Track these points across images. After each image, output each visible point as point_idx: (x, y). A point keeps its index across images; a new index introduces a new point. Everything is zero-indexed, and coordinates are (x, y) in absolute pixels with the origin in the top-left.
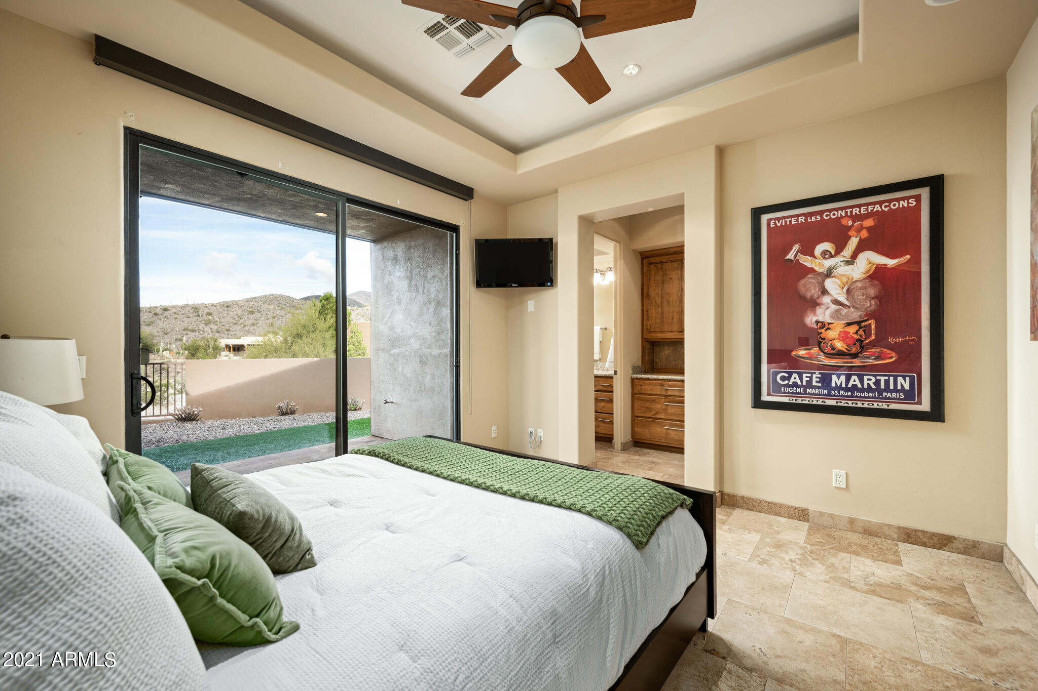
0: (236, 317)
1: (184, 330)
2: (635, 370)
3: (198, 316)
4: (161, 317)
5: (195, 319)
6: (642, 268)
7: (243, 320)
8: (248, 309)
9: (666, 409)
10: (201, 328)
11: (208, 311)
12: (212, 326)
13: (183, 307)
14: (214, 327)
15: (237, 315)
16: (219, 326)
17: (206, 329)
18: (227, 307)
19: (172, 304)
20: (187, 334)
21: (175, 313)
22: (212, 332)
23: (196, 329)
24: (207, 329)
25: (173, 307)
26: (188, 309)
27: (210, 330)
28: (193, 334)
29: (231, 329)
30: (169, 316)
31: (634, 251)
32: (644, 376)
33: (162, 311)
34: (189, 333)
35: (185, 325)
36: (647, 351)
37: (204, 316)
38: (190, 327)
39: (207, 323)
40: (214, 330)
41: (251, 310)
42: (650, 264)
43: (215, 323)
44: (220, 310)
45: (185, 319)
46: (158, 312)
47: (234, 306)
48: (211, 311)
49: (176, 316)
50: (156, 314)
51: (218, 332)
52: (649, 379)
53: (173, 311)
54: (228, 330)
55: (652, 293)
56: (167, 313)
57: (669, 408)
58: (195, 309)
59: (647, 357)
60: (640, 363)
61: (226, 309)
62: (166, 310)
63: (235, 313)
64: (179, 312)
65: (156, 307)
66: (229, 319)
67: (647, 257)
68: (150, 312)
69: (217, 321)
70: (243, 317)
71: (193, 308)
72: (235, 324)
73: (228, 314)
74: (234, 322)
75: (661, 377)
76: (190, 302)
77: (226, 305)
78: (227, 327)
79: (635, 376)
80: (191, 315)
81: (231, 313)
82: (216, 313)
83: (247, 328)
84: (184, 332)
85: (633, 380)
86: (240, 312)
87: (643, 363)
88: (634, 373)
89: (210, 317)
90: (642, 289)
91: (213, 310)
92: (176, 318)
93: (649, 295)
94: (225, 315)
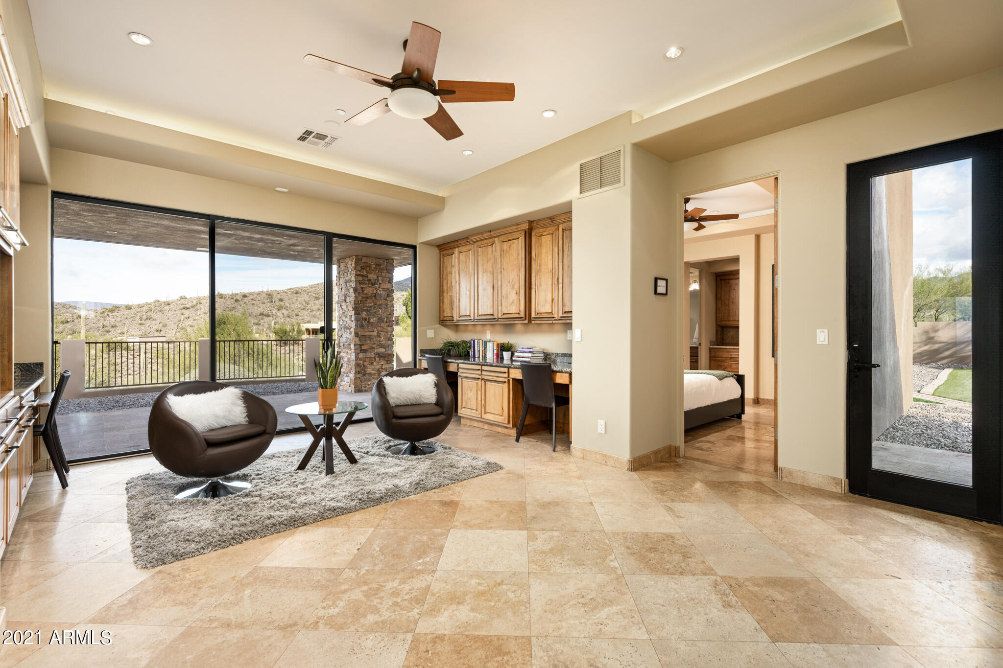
0: (304, 303)
1: (260, 315)
2: (712, 343)
3: (272, 302)
4: (241, 303)
5: (269, 304)
6: (716, 282)
7: (309, 305)
8: (314, 295)
9: (730, 366)
10: (274, 313)
11: (280, 297)
12: (284, 311)
13: (259, 294)
14: (285, 312)
15: (305, 301)
16: (290, 311)
17: (278, 314)
18: (297, 293)
19: (250, 291)
20: (262, 319)
21: (252, 299)
22: (284, 316)
23: (270, 314)
24: (280, 314)
25: (251, 294)
26: (264, 295)
27: (282, 315)
28: (268, 318)
29: (300, 314)
30: (247, 302)
31: (711, 273)
32: (717, 347)
33: (241, 297)
34: (265, 317)
35: (261, 310)
36: (719, 332)
37: (277, 302)
38: (265, 312)
39: (280, 308)
40: (285, 315)
41: (317, 296)
42: (721, 280)
43: (286, 308)
44: (290, 296)
45: (261, 305)
46: (238, 298)
47: (302, 293)
48: (282, 297)
49: (253, 302)
50: (237, 301)
51: (289, 317)
52: (720, 348)
53: (251, 297)
54: (297, 315)
55: (723, 297)
56: (246, 300)
57: (733, 365)
58: (270, 295)
59: (719, 336)
60: (714, 340)
61: (295, 295)
62: (245, 296)
63: (303, 299)
64: (255, 299)
65: (237, 294)
66: (297, 304)
67: (719, 276)
68: (232, 299)
69: (287, 307)
70: (310, 302)
71: (267, 294)
72: (303, 309)
73: (297, 300)
74: (303, 307)
75: (727, 347)
76: (265, 290)
77: (295, 292)
78: (296, 311)
79: (711, 347)
80: (266, 301)
81: (300, 299)
82: (287, 299)
83: (313, 313)
84: (260, 317)
85: (710, 349)
86: (307, 298)
87: (716, 339)
88: (711, 345)
89: (282, 303)
90: (716, 295)
91: (284, 296)
92: (253, 304)
93: (721, 299)
94: (294, 301)
